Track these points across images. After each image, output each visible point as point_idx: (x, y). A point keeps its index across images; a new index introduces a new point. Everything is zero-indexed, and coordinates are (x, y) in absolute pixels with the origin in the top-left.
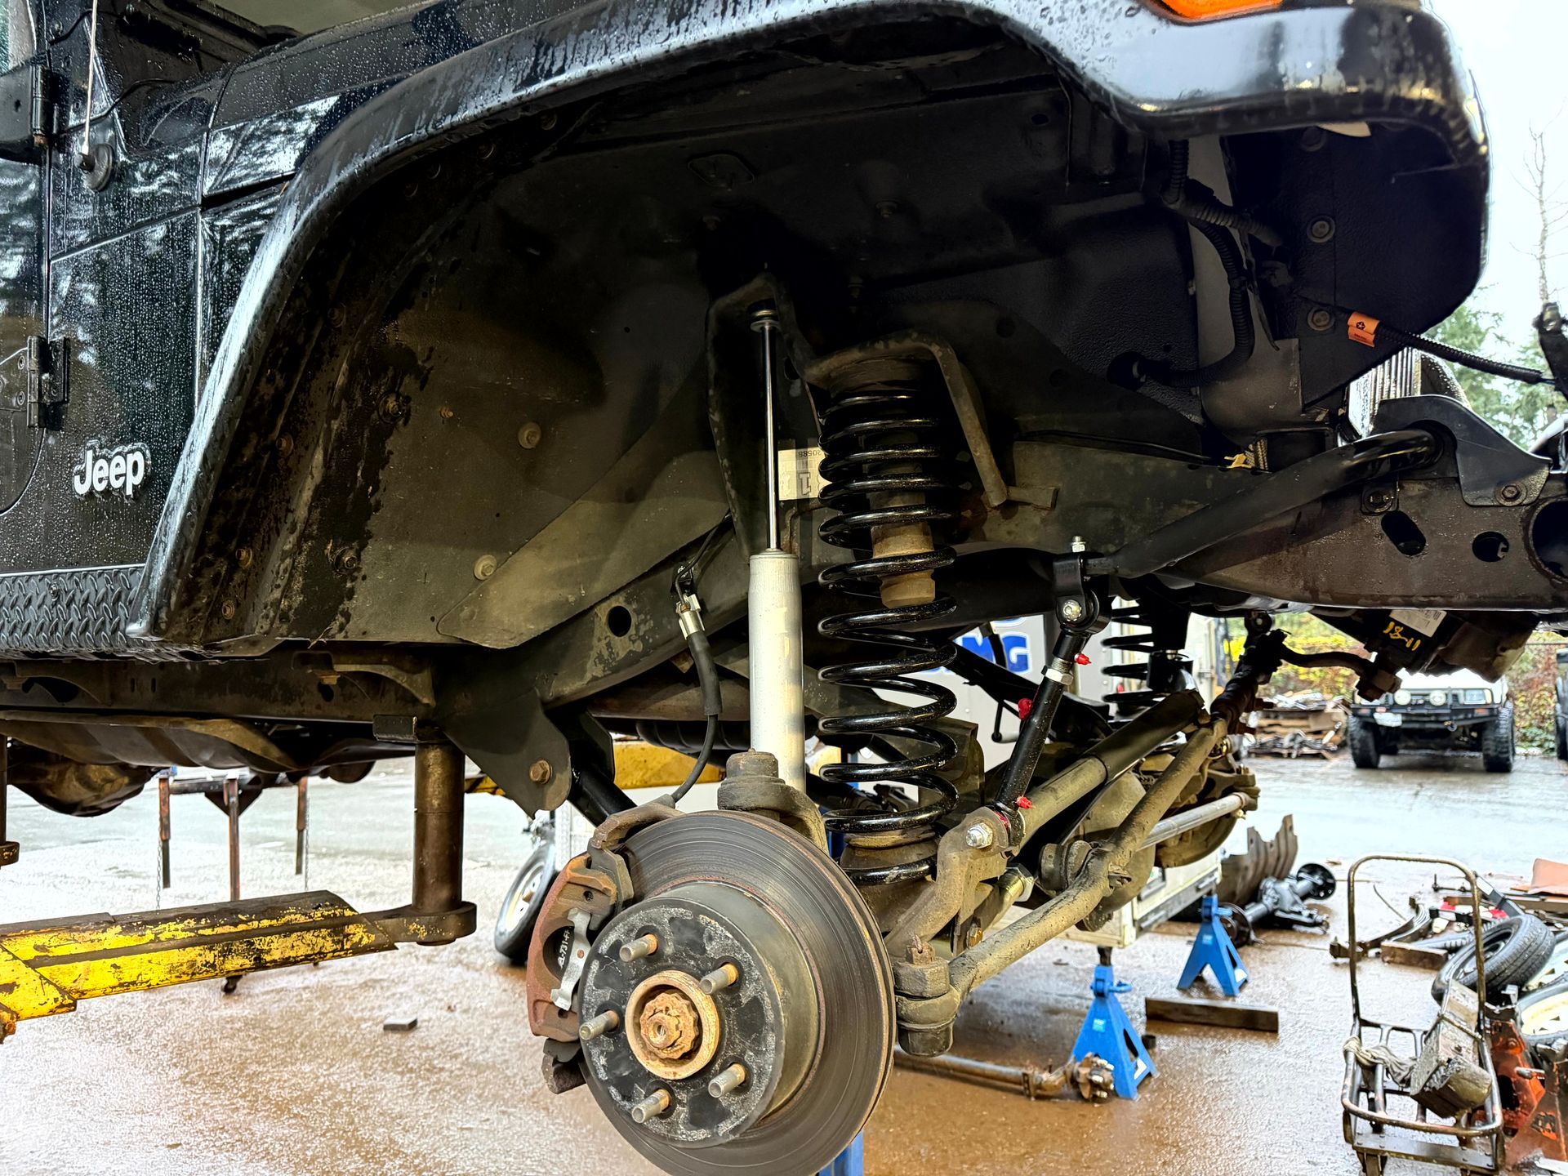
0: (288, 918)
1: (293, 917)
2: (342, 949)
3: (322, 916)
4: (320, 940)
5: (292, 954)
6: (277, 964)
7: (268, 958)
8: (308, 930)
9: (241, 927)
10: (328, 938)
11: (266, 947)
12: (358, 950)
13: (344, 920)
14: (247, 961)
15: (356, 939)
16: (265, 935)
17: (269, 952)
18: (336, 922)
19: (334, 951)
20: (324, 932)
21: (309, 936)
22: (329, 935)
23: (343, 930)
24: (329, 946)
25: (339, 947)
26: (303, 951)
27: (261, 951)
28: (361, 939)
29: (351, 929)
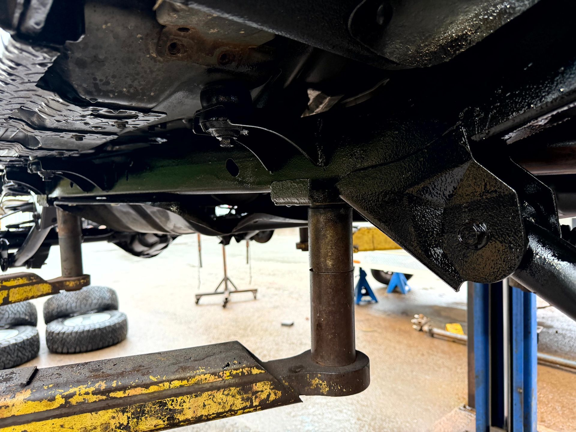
0: (198, 378)
1: (203, 377)
2: (252, 406)
3: (231, 374)
4: (230, 398)
5: (204, 412)
6: (188, 422)
7: (181, 418)
8: (218, 389)
9: (153, 389)
10: (238, 396)
11: (178, 407)
12: (265, 405)
13: (251, 379)
14: (161, 422)
15: (264, 396)
16: (177, 395)
17: (181, 412)
18: (245, 380)
19: (244, 408)
20: (234, 390)
21: (219, 395)
22: (239, 393)
23: (251, 388)
24: (239, 403)
25: (248, 404)
26: (214, 409)
27: (174, 411)
28: (269, 396)
29: (258, 386)
